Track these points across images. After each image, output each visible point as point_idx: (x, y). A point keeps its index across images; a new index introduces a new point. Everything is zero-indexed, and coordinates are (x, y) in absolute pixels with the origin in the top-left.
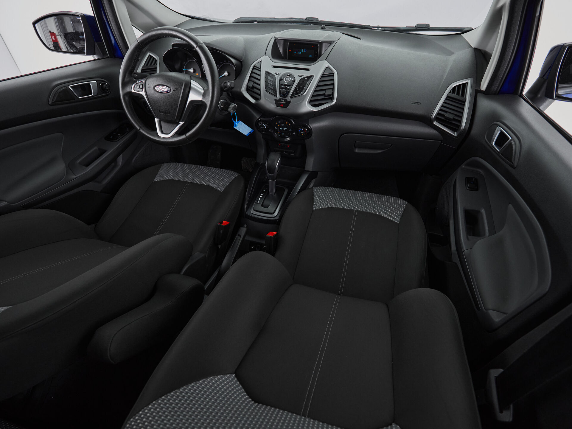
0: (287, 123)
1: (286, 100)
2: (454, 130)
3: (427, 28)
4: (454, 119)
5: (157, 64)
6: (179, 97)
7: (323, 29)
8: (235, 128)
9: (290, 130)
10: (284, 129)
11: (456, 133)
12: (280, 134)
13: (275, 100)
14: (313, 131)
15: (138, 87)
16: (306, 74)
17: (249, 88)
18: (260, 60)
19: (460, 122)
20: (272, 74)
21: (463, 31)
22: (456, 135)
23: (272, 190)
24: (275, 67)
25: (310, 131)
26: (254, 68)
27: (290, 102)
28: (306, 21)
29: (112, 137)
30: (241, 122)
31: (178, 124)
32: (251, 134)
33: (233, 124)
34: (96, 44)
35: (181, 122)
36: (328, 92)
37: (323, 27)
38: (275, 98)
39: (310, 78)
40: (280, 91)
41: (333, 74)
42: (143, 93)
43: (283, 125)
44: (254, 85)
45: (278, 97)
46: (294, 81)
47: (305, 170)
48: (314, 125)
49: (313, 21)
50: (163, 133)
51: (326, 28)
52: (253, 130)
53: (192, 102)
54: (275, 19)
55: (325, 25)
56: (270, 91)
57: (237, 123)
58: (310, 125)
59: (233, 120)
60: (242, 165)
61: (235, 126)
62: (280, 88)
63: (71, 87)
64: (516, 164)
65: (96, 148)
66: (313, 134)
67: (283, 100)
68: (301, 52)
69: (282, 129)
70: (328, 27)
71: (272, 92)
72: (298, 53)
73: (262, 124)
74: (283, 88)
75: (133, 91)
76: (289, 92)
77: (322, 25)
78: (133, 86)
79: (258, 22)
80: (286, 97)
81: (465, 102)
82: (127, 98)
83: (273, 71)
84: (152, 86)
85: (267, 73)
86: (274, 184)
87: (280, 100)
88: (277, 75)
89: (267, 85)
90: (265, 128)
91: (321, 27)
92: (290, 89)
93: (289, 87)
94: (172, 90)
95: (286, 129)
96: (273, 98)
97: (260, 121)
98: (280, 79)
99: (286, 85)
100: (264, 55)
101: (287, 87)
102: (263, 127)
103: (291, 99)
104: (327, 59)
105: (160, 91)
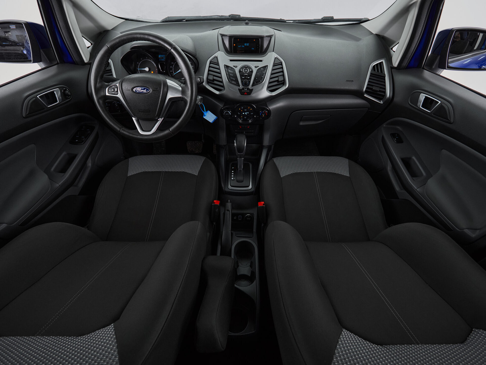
0: (249, 108)
1: (248, 89)
2: (380, 99)
3: (331, 19)
4: (380, 91)
5: (110, 66)
6: (160, 96)
8: (204, 117)
9: (252, 114)
10: (246, 113)
11: (381, 101)
12: (243, 117)
13: (239, 89)
14: (271, 112)
15: (113, 90)
16: (261, 65)
17: (209, 81)
18: (215, 56)
19: (385, 92)
20: (231, 68)
21: (361, 21)
22: (382, 102)
23: (240, 167)
24: (231, 60)
25: (269, 111)
26: (210, 63)
27: (252, 90)
28: (230, 18)
29: (77, 141)
30: (209, 112)
31: (157, 121)
32: (215, 121)
33: (203, 115)
34: (41, 51)
35: (160, 119)
36: (281, 79)
37: (247, 23)
38: (238, 88)
39: (265, 67)
40: (242, 82)
41: (281, 63)
42: (119, 95)
43: (245, 110)
44: (214, 78)
45: (241, 87)
46: (252, 72)
47: (264, 145)
48: (273, 107)
49: (236, 17)
50: (143, 131)
51: (249, 24)
52: (217, 118)
53: (170, 99)
54: (200, 17)
55: (249, 21)
56: (233, 82)
57: (206, 113)
58: (268, 107)
59: (203, 111)
60: (188, 148)
61: (205, 116)
62: (241, 79)
63: (40, 97)
64: (452, 121)
65: (64, 153)
66: (272, 115)
67: (246, 89)
68: (245, 46)
69: (244, 113)
70: (251, 22)
71: (235, 83)
72: (242, 46)
73: (227, 111)
74: (244, 79)
75: (107, 94)
76: (250, 82)
77: (245, 21)
78: (107, 89)
79: (186, 21)
80: (248, 85)
81: (385, 77)
82: (101, 102)
83: (231, 64)
84: (130, 88)
85: (227, 67)
86: (243, 161)
87: (243, 89)
88: (236, 67)
89: (228, 77)
90: (230, 114)
91: (245, 23)
92: (250, 79)
93: (249, 78)
94: (151, 90)
95: (248, 113)
96: (237, 88)
97: (225, 109)
98: (240, 71)
99: (246, 76)
100: (218, 50)
101: (247, 77)
102: (228, 114)
103: (253, 88)
104: (275, 51)
105: (139, 92)
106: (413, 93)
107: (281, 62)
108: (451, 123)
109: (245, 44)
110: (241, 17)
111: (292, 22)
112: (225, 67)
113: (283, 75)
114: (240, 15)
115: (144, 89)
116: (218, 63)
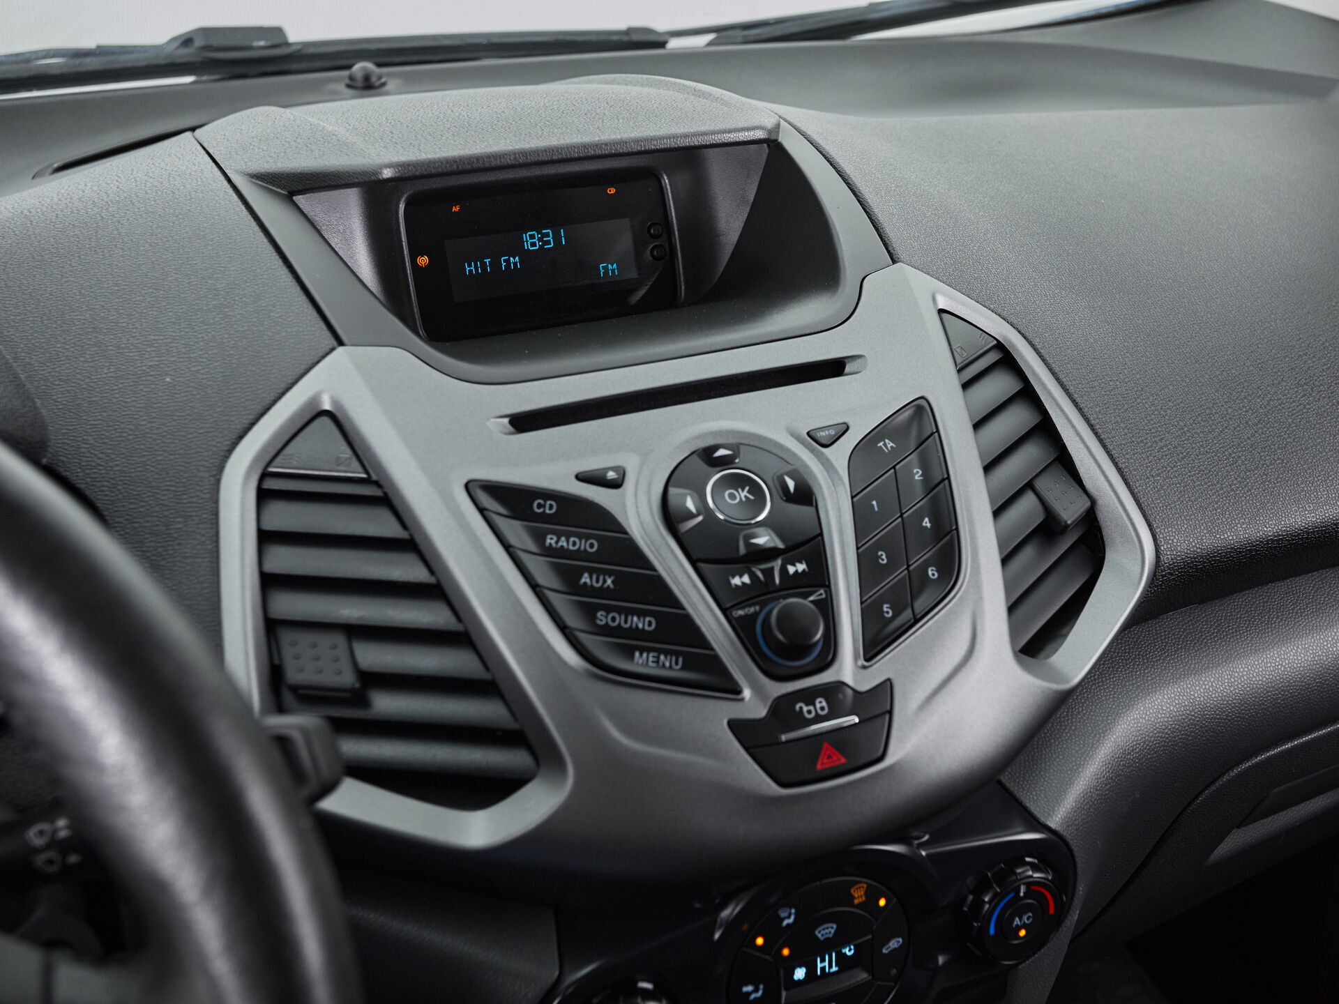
0: (859, 895)
1: (837, 696)
7: (368, 86)
9: (894, 944)
10: (826, 965)
13: (739, 728)
16: (855, 407)
18: (314, 400)
20: (564, 500)
24: (523, 422)
26: (264, 496)
28: (186, 54)
36: (1064, 500)
37: (365, 78)
38: (726, 709)
39: (915, 422)
40: (743, 629)
41: (993, 357)
43: (823, 929)
44: (370, 666)
45: (755, 692)
46: (805, 495)
49: (250, 48)
51: (391, 85)
55: (379, 65)
56: (642, 662)
58: (1045, 821)
62: (725, 600)
67: (821, 703)
68: (525, 255)
69: (811, 971)
71: (669, 666)
72: (495, 264)
74: (747, 598)
77: (349, 67)
80: (832, 655)
85: (507, 500)
87: (783, 711)
88: (616, 485)
89: (573, 620)
91: (351, 78)
92: (820, 576)
93: (801, 567)
95: (848, 951)
96: (711, 717)
98: (670, 517)
100: (329, 341)
101: (784, 570)
103: (884, 668)
104: (900, 252)
107: (999, 346)
109: (531, 241)
110: (288, 44)
112: (482, 498)
113: (1063, 463)
114: (279, 31)
116: (367, 481)
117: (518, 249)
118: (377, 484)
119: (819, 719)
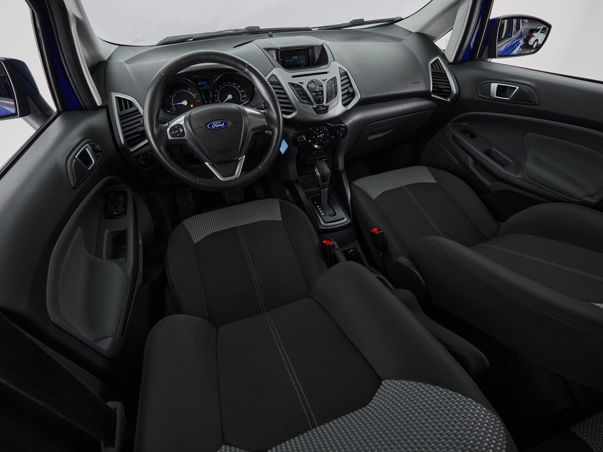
0: (325, 128)
1: (323, 106)
3: (361, 22)
4: (446, 89)
5: (135, 106)
6: (242, 129)
7: (271, 36)
9: (328, 135)
10: (321, 136)
11: (448, 98)
12: (319, 141)
13: (313, 108)
14: (348, 128)
15: (177, 131)
16: (328, 77)
18: (273, 73)
19: (450, 89)
20: (298, 85)
21: (394, 21)
22: (449, 100)
23: (324, 199)
24: (293, 77)
25: (345, 127)
27: (328, 106)
29: (115, 213)
31: (238, 161)
32: (286, 151)
34: (29, 98)
35: (241, 158)
39: (334, 79)
40: (314, 99)
43: (321, 132)
45: (315, 105)
46: (322, 86)
47: (340, 169)
48: (348, 122)
49: (255, 30)
50: (224, 176)
51: (274, 36)
53: (253, 130)
55: (272, 33)
56: (304, 101)
58: (344, 123)
62: (313, 96)
63: (78, 157)
64: (536, 102)
65: (107, 233)
66: (348, 132)
67: (321, 106)
69: (319, 136)
70: (275, 34)
71: (307, 102)
72: (289, 60)
73: (301, 137)
74: (315, 96)
75: (170, 138)
76: (323, 98)
77: (268, 33)
78: (168, 131)
80: (323, 102)
81: (445, 74)
83: (296, 81)
84: (204, 125)
85: (292, 85)
87: (318, 107)
88: (303, 84)
89: (298, 96)
90: (305, 140)
91: (269, 35)
92: (322, 94)
94: (231, 123)
95: (323, 135)
96: (311, 107)
97: (297, 135)
98: (308, 87)
99: (318, 91)
100: (274, 67)
101: (319, 93)
102: (303, 140)
103: (328, 104)
104: (335, 60)
105: (215, 127)
106: (481, 85)
107: (346, 72)
108: (536, 105)
109: (294, 58)
110: (260, 29)
111: (317, 29)
112: (290, 84)
113: (351, 86)
114: (259, 27)
115: (222, 123)
116: (278, 82)
117: (292, 59)
118: (279, 83)
119: (321, 108)
